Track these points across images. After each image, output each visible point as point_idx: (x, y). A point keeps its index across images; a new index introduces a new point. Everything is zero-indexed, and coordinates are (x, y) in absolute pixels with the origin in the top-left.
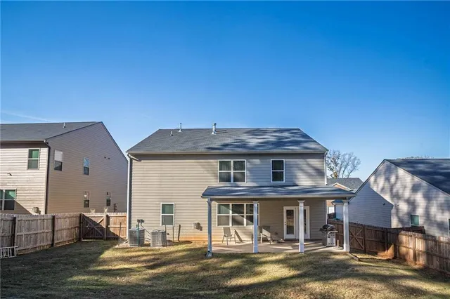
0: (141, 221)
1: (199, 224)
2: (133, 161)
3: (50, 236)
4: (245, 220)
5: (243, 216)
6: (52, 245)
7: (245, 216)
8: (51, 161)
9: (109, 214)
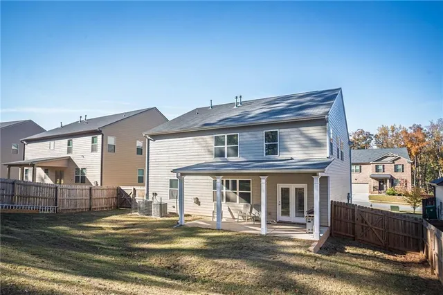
0: (155, 194)
1: (197, 199)
2: (150, 141)
3: (88, 202)
4: (238, 197)
5: (236, 193)
6: (90, 209)
7: (238, 193)
8: (104, 145)
9: (137, 188)
